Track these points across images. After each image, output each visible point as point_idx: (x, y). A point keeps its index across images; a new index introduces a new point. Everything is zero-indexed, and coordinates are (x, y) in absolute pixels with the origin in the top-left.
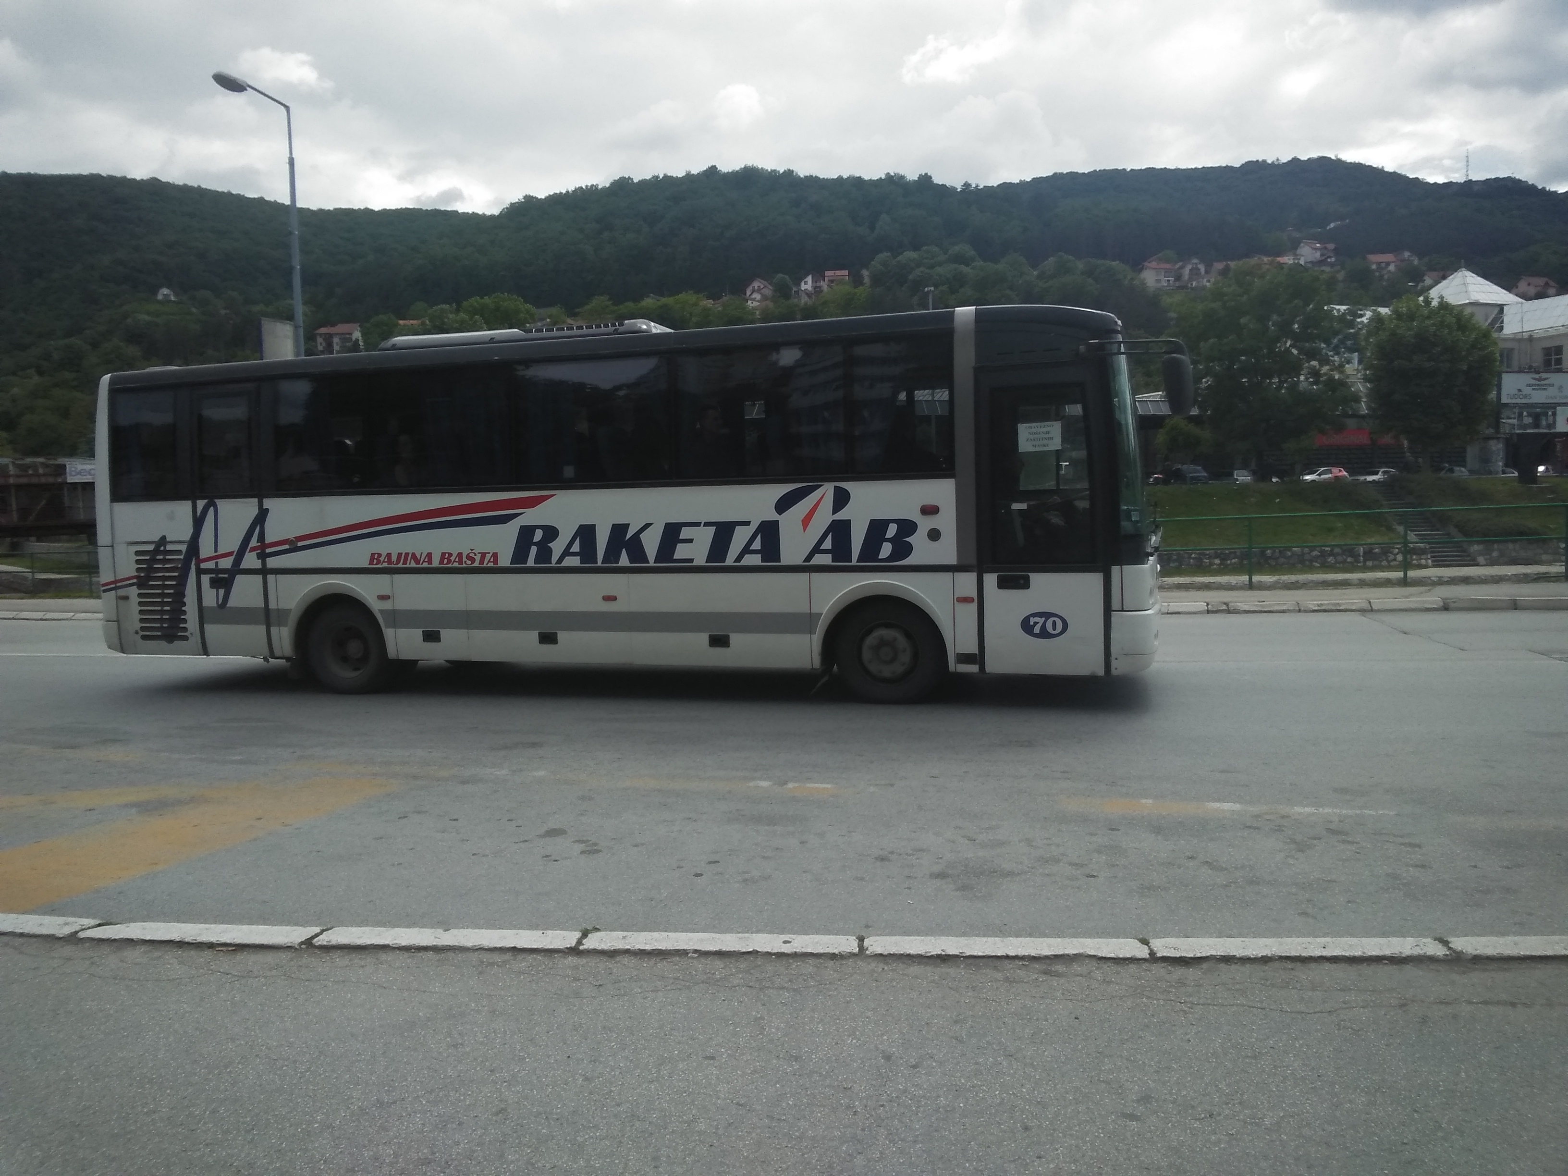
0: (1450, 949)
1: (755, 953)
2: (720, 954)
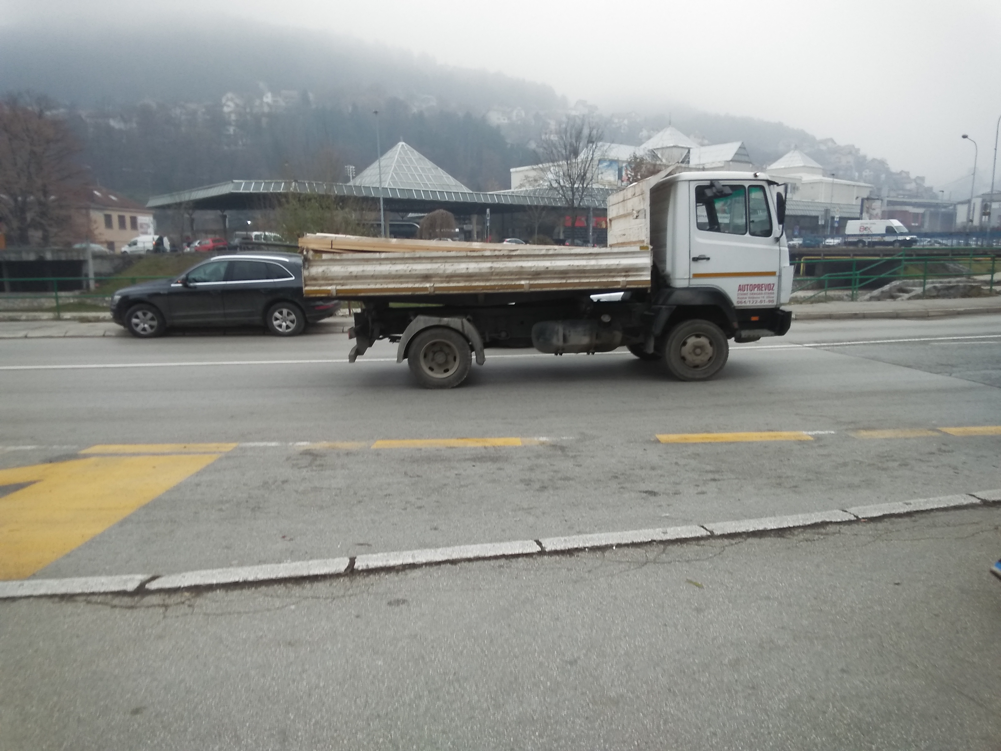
0: (979, 499)
1: (653, 541)
2: (634, 545)
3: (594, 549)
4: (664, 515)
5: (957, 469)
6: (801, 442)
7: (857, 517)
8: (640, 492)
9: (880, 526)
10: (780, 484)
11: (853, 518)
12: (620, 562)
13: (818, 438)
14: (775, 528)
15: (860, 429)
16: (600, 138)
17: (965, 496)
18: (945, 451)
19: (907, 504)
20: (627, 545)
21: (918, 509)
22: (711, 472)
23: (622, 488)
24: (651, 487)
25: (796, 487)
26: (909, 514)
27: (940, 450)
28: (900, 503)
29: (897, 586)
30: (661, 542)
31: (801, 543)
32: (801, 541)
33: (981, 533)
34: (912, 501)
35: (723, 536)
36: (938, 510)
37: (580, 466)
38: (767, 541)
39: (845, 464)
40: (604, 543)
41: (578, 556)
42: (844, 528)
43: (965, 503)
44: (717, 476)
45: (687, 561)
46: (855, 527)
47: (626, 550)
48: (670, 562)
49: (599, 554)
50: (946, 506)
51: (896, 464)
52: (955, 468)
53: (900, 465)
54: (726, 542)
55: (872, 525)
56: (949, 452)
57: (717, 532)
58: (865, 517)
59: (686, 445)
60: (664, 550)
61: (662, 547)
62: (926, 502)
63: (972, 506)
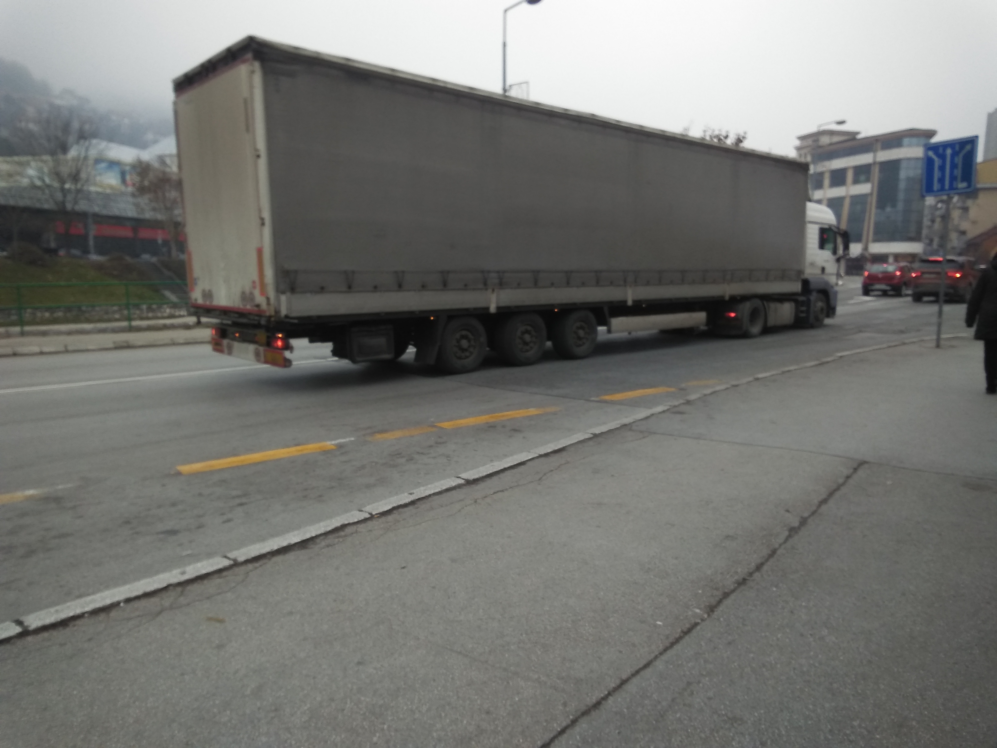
0: (463, 479)
1: (169, 585)
2: (147, 595)
3: (96, 612)
4: (185, 553)
5: (449, 457)
6: (326, 452)
7: (370, 514)
8: (158, 533)
9: (390, 518)
10: (305, 497)
11: (368, 516)
12: (129, 619)
13: (340, 446)
14: (299, 541)
15: (375, 433)
16: (95, 135)
17: (454, 478)
18: (440, 443)
19: (411, 494)
20: (138, 598)
21: (419, 497)
22: (238, 497)
23: (137, 533)
24: (170, 525)
25: (320, 496)
26: (413, 503)
27: (437, 443)
28: (406, 494)
29: (403, 570)
30: (180, 584)
31: (323, 550)
32: (324, 548)
33: (465, 508)
34: (414, 491)
35: (247, 562)
36: (434, 494)
37: (81, 517)
38: (291, 556)
39: (363, 467)
40: (108, 602)
41: (74, 626)
42: (361, 527)
43: (454, 484)
44: (244, 500)
45: (208, 598)
46: (370, 523)
47: (136, 604)
48: (188, 604)
49: (102, 616)
50: (440, 490)
51: (403, 460)
52: (448, 456)
53: (407, 460)
54: (250, 566)
55: (383, 519)
56: (443, 443)
57: (241, 559)
58: (377, 512)
59: (212, 472)
60: (182, 592)
61: (179, 589)
62: (425, 490)
63: (459, 487)
